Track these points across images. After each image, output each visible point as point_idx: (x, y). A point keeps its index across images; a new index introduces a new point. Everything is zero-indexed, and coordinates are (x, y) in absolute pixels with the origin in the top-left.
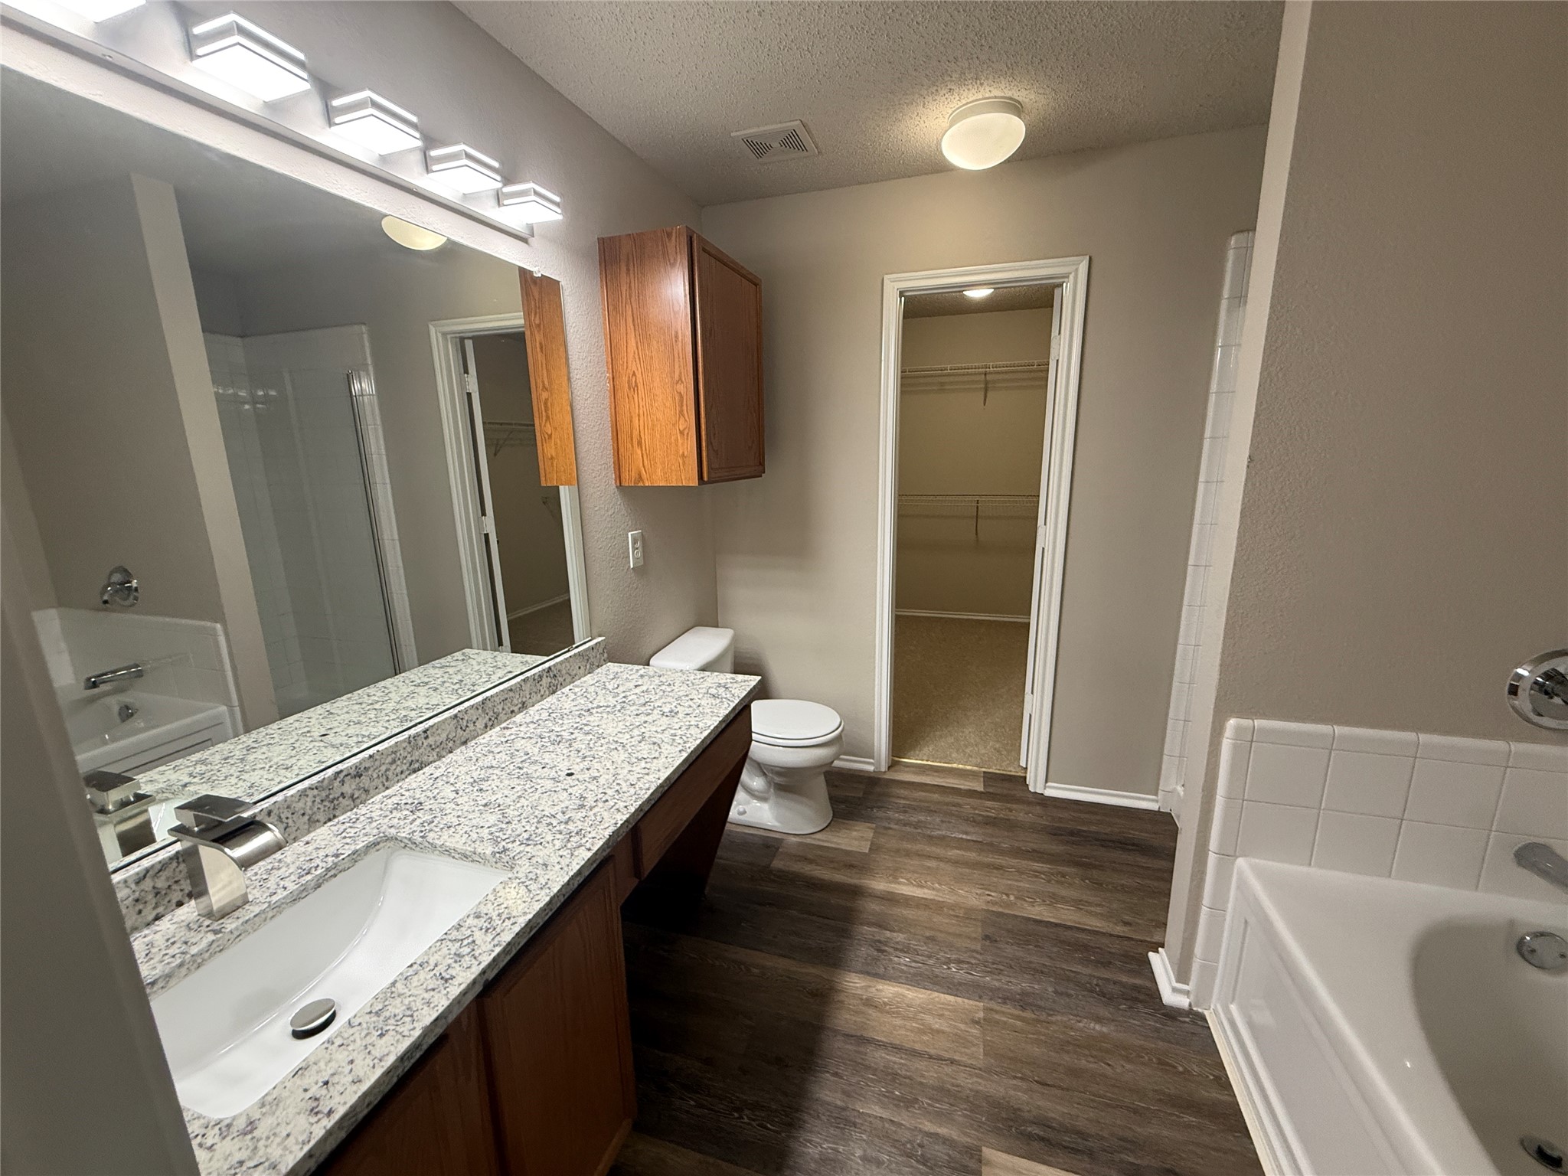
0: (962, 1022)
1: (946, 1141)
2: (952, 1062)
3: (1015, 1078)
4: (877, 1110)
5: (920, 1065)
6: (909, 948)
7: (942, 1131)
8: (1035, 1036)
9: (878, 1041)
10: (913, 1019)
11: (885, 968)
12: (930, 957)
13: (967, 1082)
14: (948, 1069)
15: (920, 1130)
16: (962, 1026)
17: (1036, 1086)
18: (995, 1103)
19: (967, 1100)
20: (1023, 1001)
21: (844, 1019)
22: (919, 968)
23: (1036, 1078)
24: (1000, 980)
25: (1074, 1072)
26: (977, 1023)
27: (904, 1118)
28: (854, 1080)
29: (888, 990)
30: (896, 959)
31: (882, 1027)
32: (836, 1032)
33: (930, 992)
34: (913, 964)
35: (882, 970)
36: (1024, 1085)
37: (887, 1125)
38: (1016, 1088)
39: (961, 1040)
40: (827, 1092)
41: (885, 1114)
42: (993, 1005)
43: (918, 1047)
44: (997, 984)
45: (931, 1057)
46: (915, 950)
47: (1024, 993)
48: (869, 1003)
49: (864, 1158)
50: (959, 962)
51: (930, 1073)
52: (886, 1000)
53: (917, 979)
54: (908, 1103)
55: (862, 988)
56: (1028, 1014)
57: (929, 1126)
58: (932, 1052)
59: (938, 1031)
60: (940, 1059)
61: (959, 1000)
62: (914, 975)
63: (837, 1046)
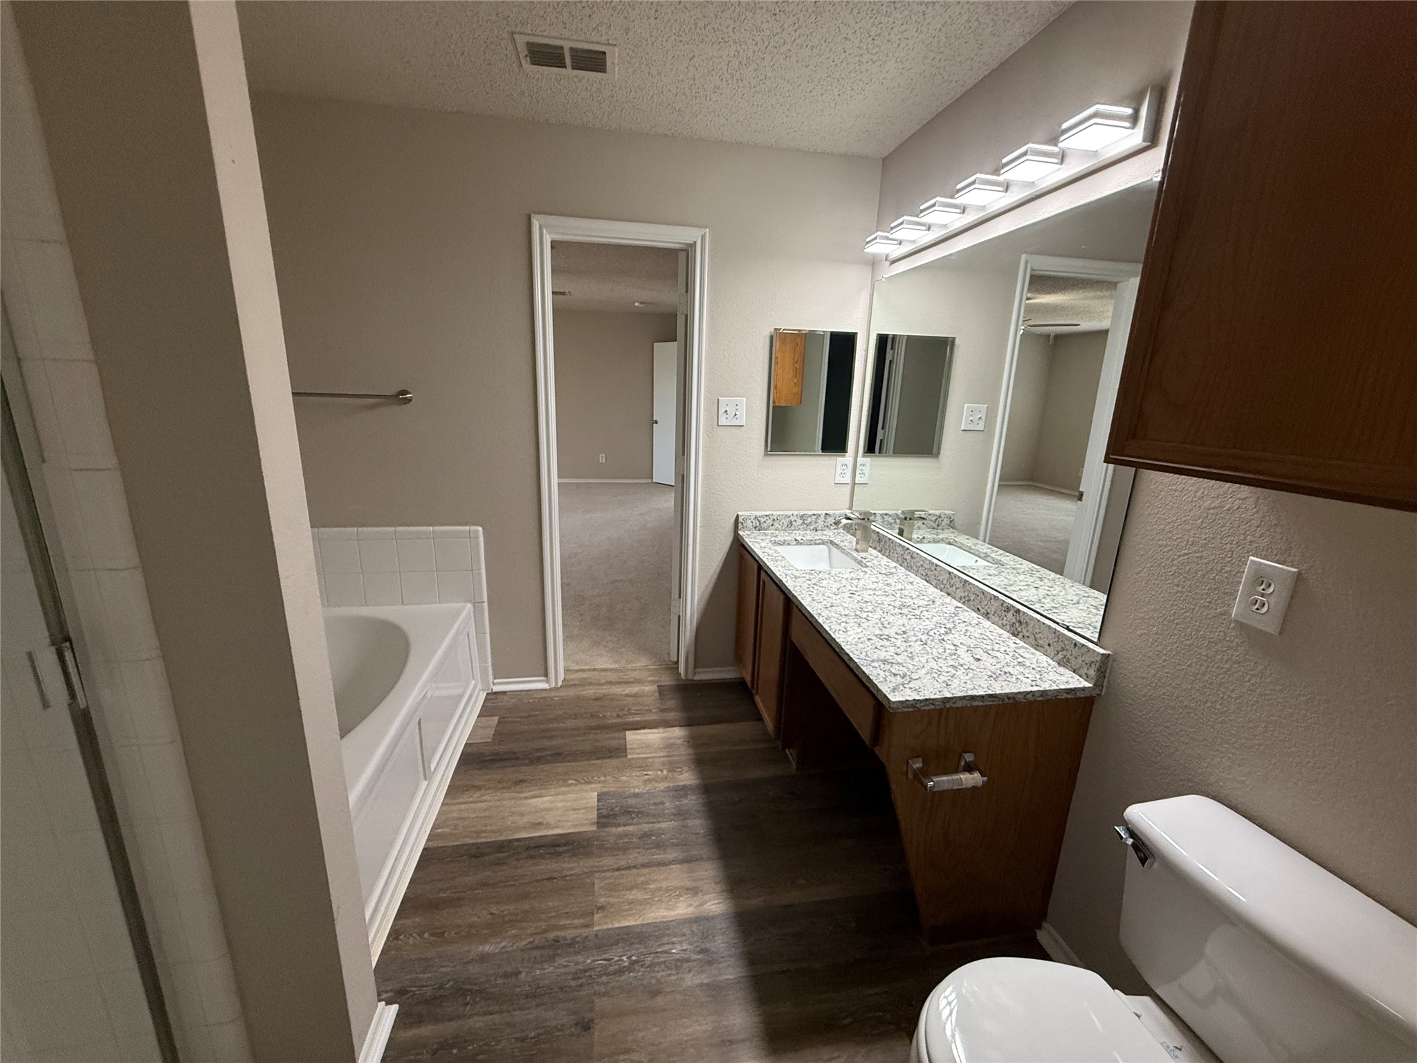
0: (612, 905)
1: (619, 825)
2: (618, 869)
3: (572, 875)
4: (664, 825)
5: (641, 860)
6: (677, 968)
7: (621, 829)
8: (549, 915)
9: (676, 864)
10: (653, 892)
11: (692, 932)
12: (652, 965)
13: (608, 861)
14: (623, 863)
15: (635, 824)
16: (612, 900)
17: (555, 875)
18: (589, 854)
19: (606, 850)
20: (555, 947)
21: (709, 872)
22: (659, 946)
23: (555, 880)
24: (577, 964)
25: (525, 896)
26: (601, 908)
27: (646, 827)
28: (683, 836)
29: (683, 909)
30: (685, 947)
31: (676, 876)
32: (708, 859)
33: (645, 922)
34: (666, 948)
35: (695, 927)
36: (566, 873)
37: (655, 820)
38: (572, 869)
39: (613, 888)
40: (699, 824)
41: (657, 826)
42: (585, 932)
43: (646, 871)
44: (580, 958)
45: (635, 867)
46: (669, 969)
47: (551, 959)
48: (694, 891)
49: (663, 803)
50: (621, 971)
51: (634, 857)
52: (681, 899)
53: (659, 931)
54: (645, 835)
55: (706, 902)
56: (551, 935)
57: (630, 828)
58: (634, 871)
59: (632, 888)
60: (629, 868)
61: (617, 925)
62: (662, 936)
63: (704, 851)
